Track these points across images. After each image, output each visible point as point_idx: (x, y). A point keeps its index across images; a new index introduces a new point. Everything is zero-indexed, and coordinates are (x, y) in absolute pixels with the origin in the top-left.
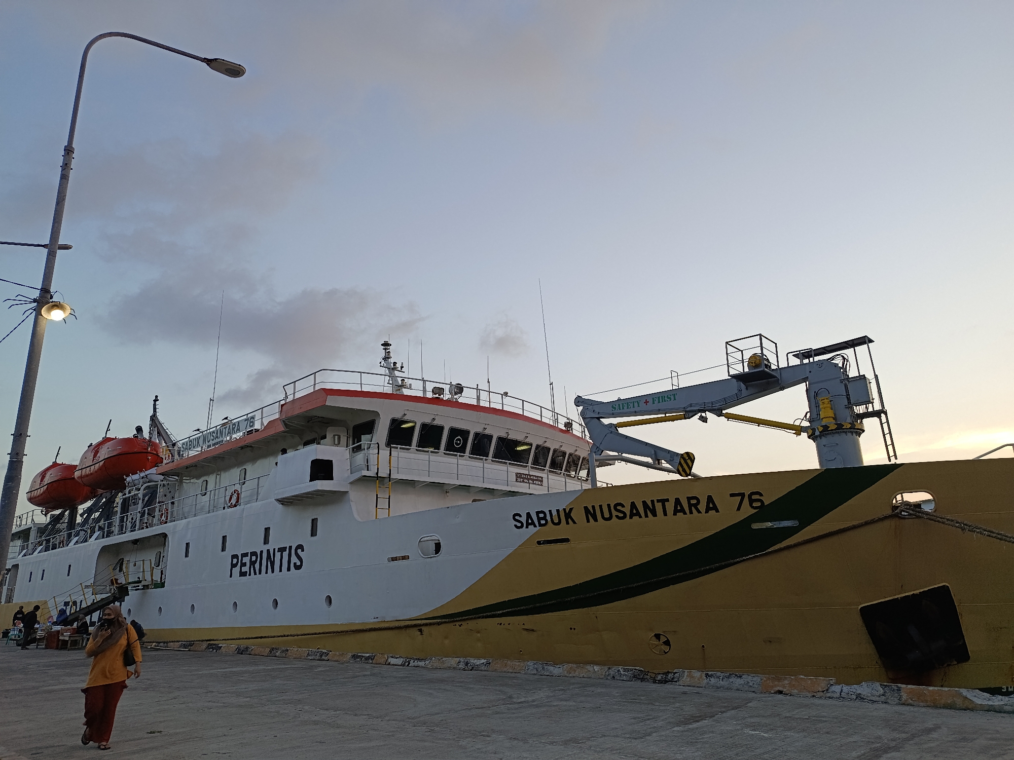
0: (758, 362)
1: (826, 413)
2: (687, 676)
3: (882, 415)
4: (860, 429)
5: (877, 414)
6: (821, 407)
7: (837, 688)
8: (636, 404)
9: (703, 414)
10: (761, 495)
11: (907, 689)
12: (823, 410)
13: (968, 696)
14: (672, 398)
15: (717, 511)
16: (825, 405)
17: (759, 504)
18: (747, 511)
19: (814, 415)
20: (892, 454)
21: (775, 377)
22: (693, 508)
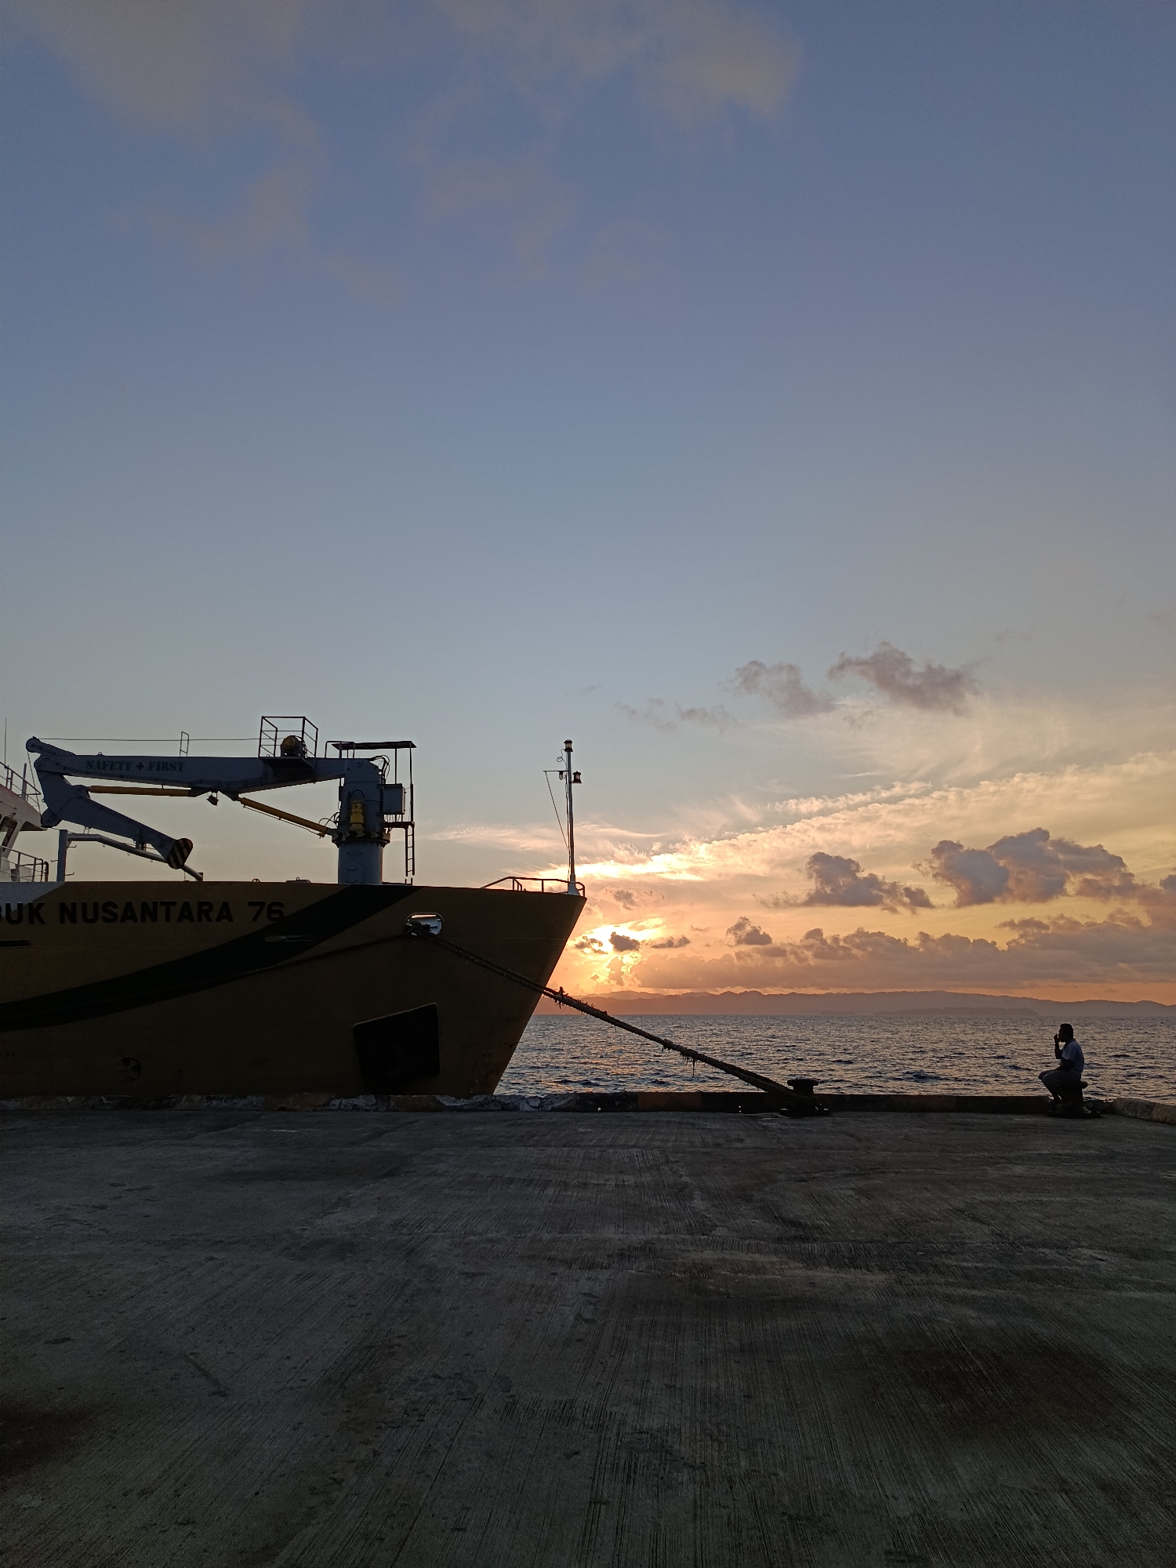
0: (293, 746)
1: (357, 818)
2: (186, 1100)
3: (410, 826)
4: (385, 840)
5: (405, 825)
6: (353, 810)
7: (337, 1102)
8: (124, 767)
9: (214, 795)
10: (281, 905)
11: (395, 1099)
12: (354, 814)
13: (441, 1100)
14: (178, 767)
15: (231, 920)
16: (357, 810)
17: (277, 916)
18: (264, 921)
19: (344, 817)
20: (410, 868)
21: (310, 767)
22: (203, 915)
